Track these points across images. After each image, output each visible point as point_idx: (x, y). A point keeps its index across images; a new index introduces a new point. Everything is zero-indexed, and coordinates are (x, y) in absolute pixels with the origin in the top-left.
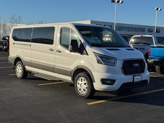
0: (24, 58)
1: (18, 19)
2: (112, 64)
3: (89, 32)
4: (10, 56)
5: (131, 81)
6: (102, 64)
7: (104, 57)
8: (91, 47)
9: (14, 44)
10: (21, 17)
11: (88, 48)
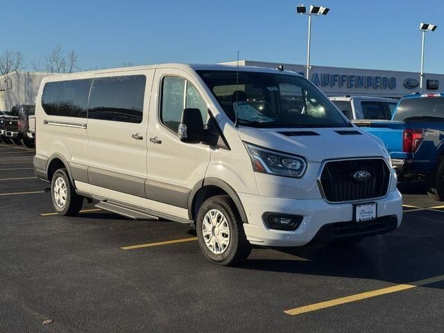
0: (72, 160)
1: (67, 61)
2: (293, 172)
3: (242, 88)
4: (36, 156)
5: (348, 218)
6: (265, 172)
7: (271, 154)
8: (237, 126)
9: (46, 122)
10: (75, 55)
11: (229, 130)
